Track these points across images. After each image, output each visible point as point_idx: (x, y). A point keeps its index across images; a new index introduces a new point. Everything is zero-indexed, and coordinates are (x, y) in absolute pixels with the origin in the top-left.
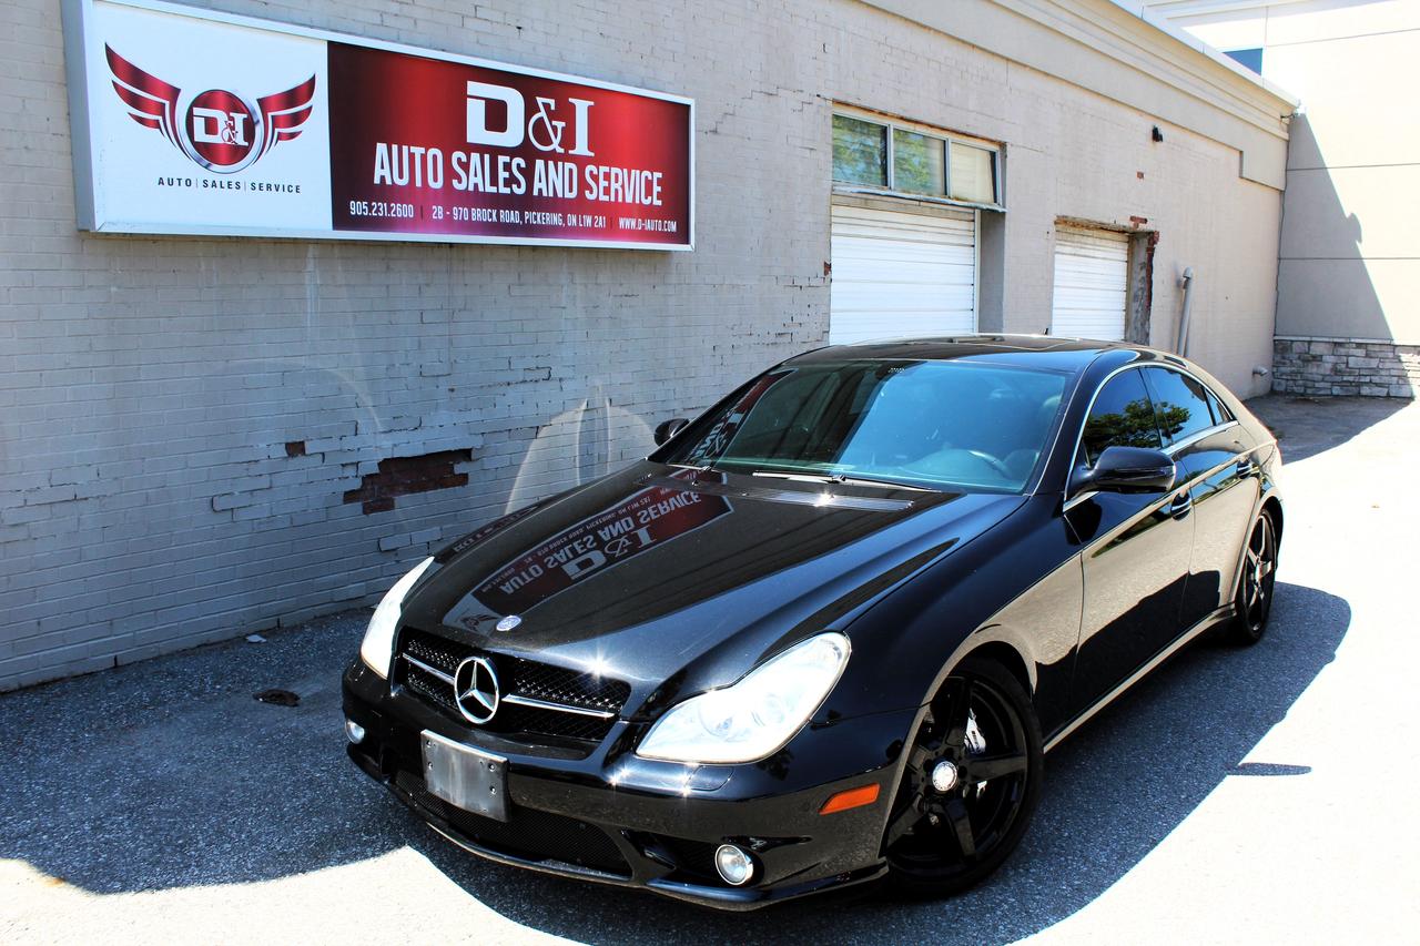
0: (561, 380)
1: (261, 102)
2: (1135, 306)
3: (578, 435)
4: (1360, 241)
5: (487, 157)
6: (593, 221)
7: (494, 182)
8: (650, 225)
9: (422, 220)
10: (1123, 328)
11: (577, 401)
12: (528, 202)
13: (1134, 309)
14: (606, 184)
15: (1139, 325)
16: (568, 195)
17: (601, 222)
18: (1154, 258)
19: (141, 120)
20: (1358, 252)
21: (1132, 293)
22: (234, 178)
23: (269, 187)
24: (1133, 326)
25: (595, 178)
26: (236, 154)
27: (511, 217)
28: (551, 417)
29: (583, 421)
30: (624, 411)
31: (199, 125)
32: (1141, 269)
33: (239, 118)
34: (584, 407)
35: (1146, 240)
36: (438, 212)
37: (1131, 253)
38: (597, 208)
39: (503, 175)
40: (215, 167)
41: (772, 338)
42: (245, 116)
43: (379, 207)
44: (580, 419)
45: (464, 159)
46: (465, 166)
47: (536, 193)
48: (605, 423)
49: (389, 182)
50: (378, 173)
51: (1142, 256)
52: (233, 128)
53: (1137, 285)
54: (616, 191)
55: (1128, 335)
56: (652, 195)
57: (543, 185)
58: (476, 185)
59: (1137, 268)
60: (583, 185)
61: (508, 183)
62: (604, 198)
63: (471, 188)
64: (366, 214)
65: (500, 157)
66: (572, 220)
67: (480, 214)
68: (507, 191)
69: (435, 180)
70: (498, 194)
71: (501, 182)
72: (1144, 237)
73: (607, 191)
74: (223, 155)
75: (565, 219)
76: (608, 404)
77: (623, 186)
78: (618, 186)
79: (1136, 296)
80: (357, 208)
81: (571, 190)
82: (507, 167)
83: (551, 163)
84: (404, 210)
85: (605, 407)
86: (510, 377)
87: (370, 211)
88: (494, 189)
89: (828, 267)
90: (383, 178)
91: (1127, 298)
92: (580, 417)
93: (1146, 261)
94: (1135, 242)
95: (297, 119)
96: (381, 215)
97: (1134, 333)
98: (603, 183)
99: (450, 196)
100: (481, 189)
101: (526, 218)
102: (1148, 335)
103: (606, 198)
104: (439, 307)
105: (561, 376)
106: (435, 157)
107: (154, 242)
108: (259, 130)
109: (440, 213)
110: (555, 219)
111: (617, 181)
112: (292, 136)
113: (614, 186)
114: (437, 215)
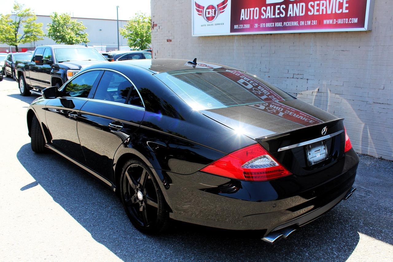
1: (217, 5)
3: (314, 100)
5: (272, 7)
6: (311, 22)
7: (274, 14)
8: (340, 21)
9: (252, 28)
11: (314, 88)
12: (286, 19)
14: (318, 8)
16: (301, 15)
17: (315, 22)
19: (199, 14)
22: (212, 23)
23: (218, 24)
25: (313, 7)
26: (213, 18)
27: (279, 24)
28: (302, 91)
30: (338, 96)
31: (207, 13)
33: (213, 10)
34: (317, 90)
36: (256, 25)
38: (313, 17)
39: (277, 11)
40: (209, 21)
42: (214, 9)
43: (241, 26)
44: (315, 95)
45: (265, 9)
46: (265, 11)
47: (288, 15)
48: (327, 99)
49: (244, 19)
50: (242, 17)
52: (212, 13)
54: (323, 10)
56: (342, 8)
57: (291, 13)
58: (268, 16)
60: (307, 10)
61: (279, 14)
62: (316, 13)
63: (267, 17)
64: (238, 28)
65: (276, 6)
66: (302, 23)
67: (269, 25)
68: (279, 16)
69: (256, 16)
70: (275, 18)
71: (276, 14)
73: (318, 10)
74: (211, 19)
75: (299, 23)
76: (329, 92)
77: (326, 8)
78: (324, 8)
80: (236, 27)
81: (302, 12)
82: (279, 9)
83: (295, 5)
84: (247, 26)
86: (288, 75)
87: (239, 27)
88: (274, 17)
90: (243, 18)
95: (224, 8)
96: (241, 28)
98: (316, 8)
99: (260, 21)
100: (270, 17)
101: (284, 24)
103: (318, 13)
104: (267, 52)
105: (308, 78)
106: (257, 10)
107: (209, 37)
108: (217, 12)
109: (257, 26)
110: (295, 23)
111: (323, 6)
112: (223, 12)
113: (321, 8)
114: (256, 26)
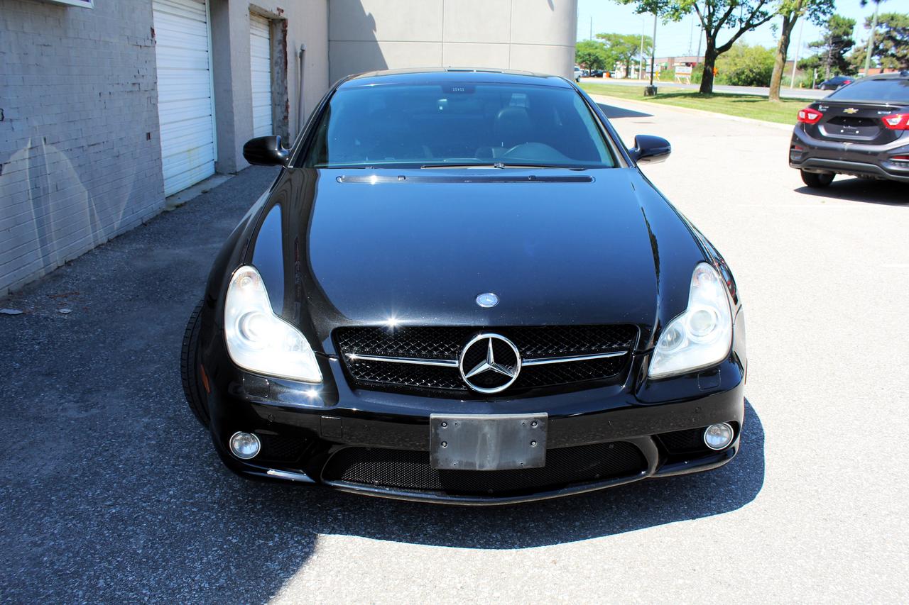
0: (11, 120)
2: (277, 69)
3: (28, 171)
4: (375, 30)
10: (269, 84)
11: (24, 140)
13: (276, 72)
15: (280, 82)
18: (287, 37)
20: (374, 37)
21: (274, 62)
24: (275, 83)
28: (9, 155)
29: (30, 158)
30: (54, 149)
32: (279, 44)
34: (29, 146)
35: (281, 25)
37: (271, 34)
41: (130, 88)
44: (27, 157)
48: (44, 159)
51: (279, 36)
53: (277, 55)
55: (273, 88)
59: (276, 44)
72: (279, 22)
76: (43, 143)
79: (276, 63)
85: (42, 145)
89: (153, 30)
91: (271, 63)
92: (27, 155)
93: (282, 39)
94: (274, 26)
97: (277, 87)
102: (286, 88)
105: (10, 117)
